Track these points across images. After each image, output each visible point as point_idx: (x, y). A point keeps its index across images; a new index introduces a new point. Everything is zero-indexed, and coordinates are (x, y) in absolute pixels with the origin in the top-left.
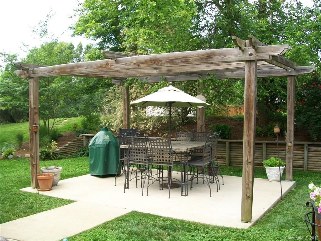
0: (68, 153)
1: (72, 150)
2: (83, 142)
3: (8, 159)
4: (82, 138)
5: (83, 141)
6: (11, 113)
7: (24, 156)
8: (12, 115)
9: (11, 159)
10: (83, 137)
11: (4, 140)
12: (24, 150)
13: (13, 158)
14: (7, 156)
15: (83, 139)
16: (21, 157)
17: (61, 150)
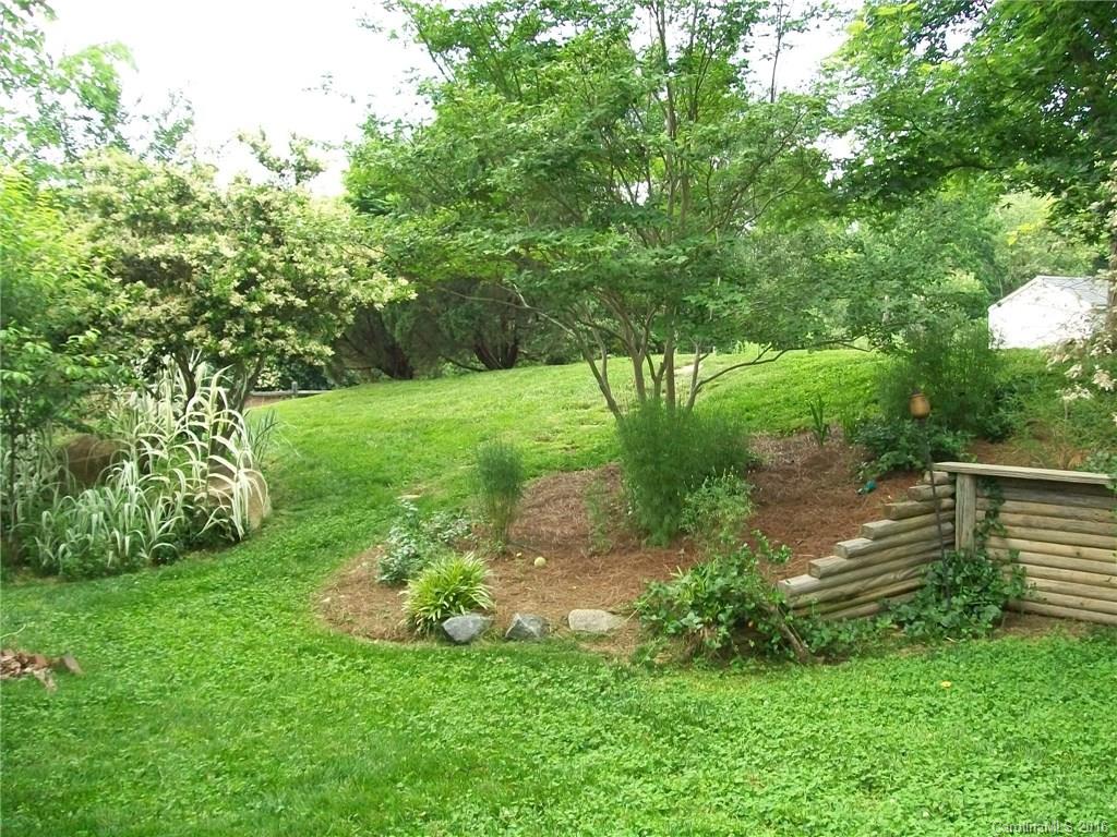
0: (861, 599)
1: (891, 576)
2: (953, 520)
3: (448, 639)
4: (947, 489)
5: (954, 508)
6: (396, 335)
7: (565, 621)
8: (398, 340)
9: (467, 643)
10: (954, 483)
11: (380, 475)
12: (539, 560)
13: (486, 632)
14: (444, 619)
15: (953, 496)
16: (543, 632)
17: (829, 581)
